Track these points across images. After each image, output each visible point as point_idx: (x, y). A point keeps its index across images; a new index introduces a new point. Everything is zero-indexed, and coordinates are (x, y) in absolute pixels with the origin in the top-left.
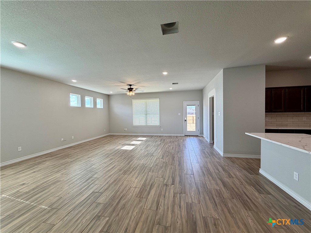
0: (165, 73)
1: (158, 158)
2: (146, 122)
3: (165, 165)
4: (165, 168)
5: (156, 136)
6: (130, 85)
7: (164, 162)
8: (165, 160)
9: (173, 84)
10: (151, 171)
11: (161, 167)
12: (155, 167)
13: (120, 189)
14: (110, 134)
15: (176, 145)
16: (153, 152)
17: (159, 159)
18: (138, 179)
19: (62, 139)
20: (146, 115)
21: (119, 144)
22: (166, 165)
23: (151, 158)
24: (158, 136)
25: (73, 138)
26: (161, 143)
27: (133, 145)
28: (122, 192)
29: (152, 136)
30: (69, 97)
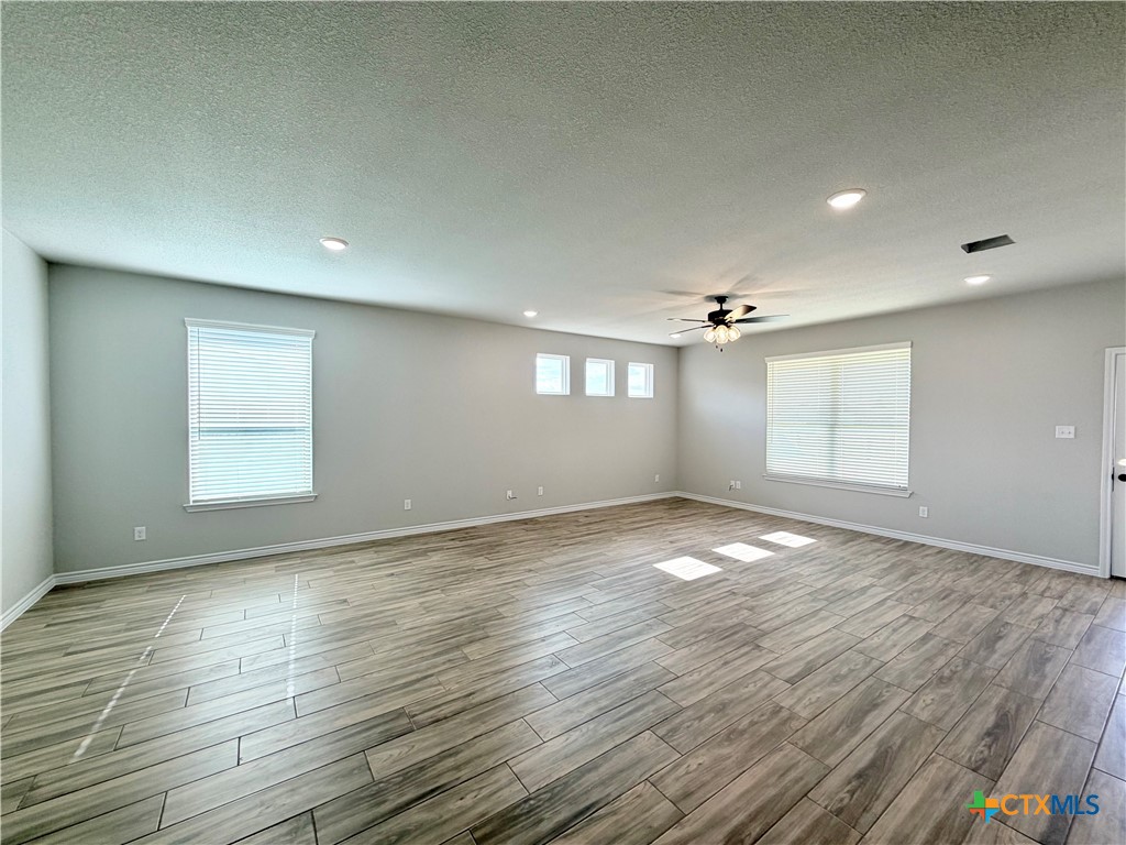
0: (845, 201)
1: (769, 672)
2: (832, 461)
3: (765, 730)
4: (752, 747)
5: (878, 539)
6: (721, 299)
7: (778, 710)
8: (800, 700)
9: (972, 247)
10: (662, 731)
11: (732, 735)
12: (701, 718)
13: (469, 747)
14: (677, 494)
15: (969, 625)
16: (777, 622)
17: (767, 678)
18: (573, 738)
19: (510, 493)
20: (833, 426)
21: (671, 542)
22: (772, 733)
23: (730, 657)
24: (890, 541)
25: (541, 493)
26: (872, 586)
27: (719, 560)
28: (457, 768)
29: (856, 535)
30: (534, 367)
